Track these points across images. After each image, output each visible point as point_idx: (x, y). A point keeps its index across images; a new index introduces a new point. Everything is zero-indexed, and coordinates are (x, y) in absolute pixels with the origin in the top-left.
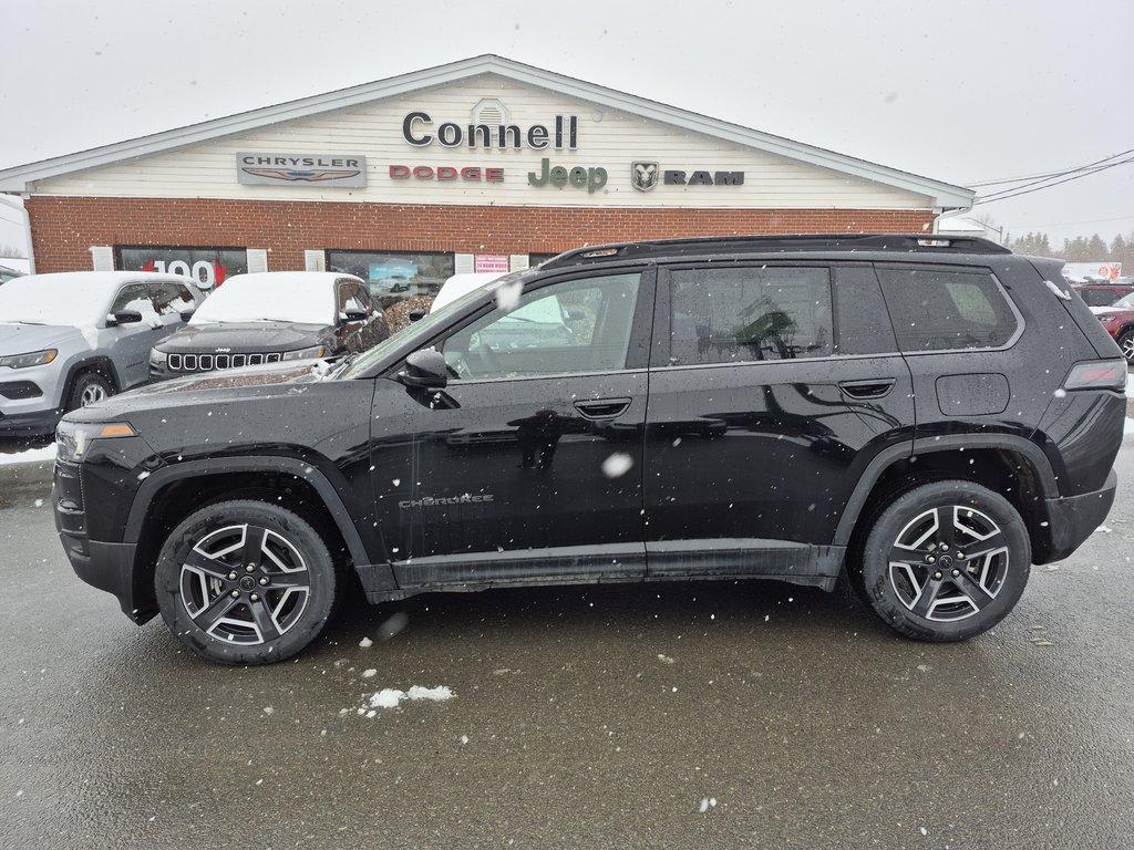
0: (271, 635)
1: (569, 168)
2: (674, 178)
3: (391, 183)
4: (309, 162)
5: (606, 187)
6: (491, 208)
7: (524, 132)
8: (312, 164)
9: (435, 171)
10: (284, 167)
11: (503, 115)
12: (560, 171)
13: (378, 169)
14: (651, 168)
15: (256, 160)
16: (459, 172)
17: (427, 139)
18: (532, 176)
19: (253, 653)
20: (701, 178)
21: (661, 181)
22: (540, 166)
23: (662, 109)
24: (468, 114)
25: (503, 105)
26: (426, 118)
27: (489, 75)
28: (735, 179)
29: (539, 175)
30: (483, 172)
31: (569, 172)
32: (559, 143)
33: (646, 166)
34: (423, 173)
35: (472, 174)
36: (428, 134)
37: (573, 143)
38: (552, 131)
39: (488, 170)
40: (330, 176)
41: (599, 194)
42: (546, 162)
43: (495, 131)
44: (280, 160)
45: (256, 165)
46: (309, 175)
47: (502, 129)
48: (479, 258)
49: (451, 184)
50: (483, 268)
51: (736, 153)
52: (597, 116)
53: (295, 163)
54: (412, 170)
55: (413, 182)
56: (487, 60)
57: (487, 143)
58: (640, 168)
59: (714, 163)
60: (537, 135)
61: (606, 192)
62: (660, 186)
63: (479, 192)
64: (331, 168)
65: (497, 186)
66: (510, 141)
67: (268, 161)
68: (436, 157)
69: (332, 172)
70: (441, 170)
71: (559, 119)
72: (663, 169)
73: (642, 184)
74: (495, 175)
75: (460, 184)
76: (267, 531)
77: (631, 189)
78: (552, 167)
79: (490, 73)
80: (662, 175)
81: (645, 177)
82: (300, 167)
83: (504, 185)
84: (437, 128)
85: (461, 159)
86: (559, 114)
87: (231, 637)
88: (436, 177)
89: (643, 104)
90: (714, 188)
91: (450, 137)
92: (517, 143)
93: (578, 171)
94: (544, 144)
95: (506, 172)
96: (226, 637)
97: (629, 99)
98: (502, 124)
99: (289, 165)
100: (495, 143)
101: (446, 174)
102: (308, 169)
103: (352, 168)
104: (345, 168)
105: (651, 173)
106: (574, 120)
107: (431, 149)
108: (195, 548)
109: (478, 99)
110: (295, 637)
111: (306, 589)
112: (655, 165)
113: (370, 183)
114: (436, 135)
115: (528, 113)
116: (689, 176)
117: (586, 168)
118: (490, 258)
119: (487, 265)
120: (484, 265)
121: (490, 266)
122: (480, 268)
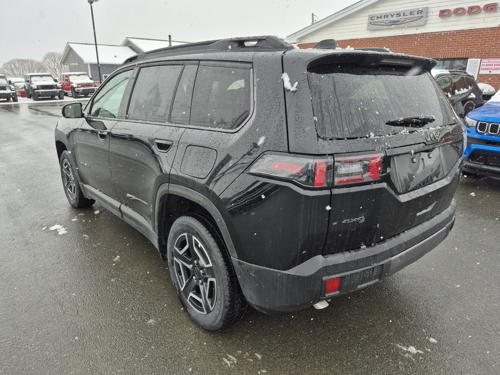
3: (439, 20)
4: (398, 15)
8: (400, 15)
9: (467, 9)
10: (387, 19)
13: (435, 13)
15: (376, 18)
16: (482, 8)
34: (459, 12)
35: (490, 8)
40: (407, 21)
44: (386, 16)
45: (376, 20)
46: (398, 21)
48: (485, 61)
49: (476, 16)
50: (485, 67)
53: (392, 16)
54: (452, 11)
55: (453, 18)
63: (494, 18)
64: (409, 16)
67: (381, 18)
69: (409, 18)
70: (470, 8)
75: (483, 15)
82: (395, 18)
88: (467, 13)
99: (390, 18)
101: (473, 10)
102: (397, 19)
103: (420, 15)
104: (416, 15)
113: (429, 22)
118: (491, 60)
119: (488, 65)
120: (486, 65)
121: (490, 65)
122: (483, 67)
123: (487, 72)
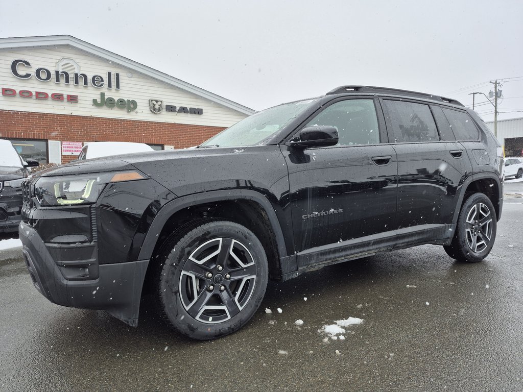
0: (235, 312)
1: (116, 99)
2: (171, 109)
5: (136, 110)
6: (71, 116)
7: (90, 78)
9: (34, 94)
11: (76, 68)
12: (111, 100)
14: (159, 103)
16: (50, 95)
17: (28, 75)
18: (95, 101)
19: (226, 327)
20: (183, 110)
21: (164, 110)
22: (99, 96)
23: (163, 75)
24: (54, 65)
25: (76, 63)
26: (27, 64)
27: (68, 46)
28: (198, 112)
29: (99, 101)
30: (65, 97)
31: (116, 101)
32: (110, 85)
33: (157, 101)
34: (25, 94)
35: (58, 97)
36: (29, 73)
37: (118, 86)
38: (106, 79)
39: (68, 96)
41: (133, 113)
42: (103, 95)
43: (71, 76)
47: (76, 75)
48: (65, 144)
49: (44, 102)
50: (66, 149)
51: (198, 100)
52: (130, 75)
54: (18, 92)
55: (18, 99)
56: (67, 38)
57: (67, 81)
58: (155, 102)
59: (189, 103)
60: (98, 81)
61: (137, 112)
62: (164, 112)
63: (63, 107)
65: (73, 104)
66: (81, 82)
68: (34, 86)
70: (37, 93)
71: (109, 74)
72: (165, 104)
73: (154, 110)
74: (73, 99)
75: (50, 102)
76: (234, 241)
77: (150, 112)
78: (106, 97)
79: (68, 45)
80: (164, 107)
81: (157, 107)
83: (78, 105)
84: (35, 70)
85: (51, 88)
86: (110, 72)
87: (211, 319)
88: (34, 97)
89: (154, 72)
90: (189, 115)
91: (44, 76)
92: (86, 83)
93: (121, 101)
94: (102, 85)
95: (79, 98)
96: (208, 320)
97: (147, 69)
98: (76, 72)
100: (72, 82)
101: (41, 96)
105: (160, 105)
106: (117, 75)
107: (31, 81)
108: (190, 258)
109: (60, 58)
110: (249, 311)
111: (254, 277)
112: (161, 102)
114: (33, 74)
115: (91, 69)
116: (178, 109)
117: (126, 100)
118: (71, 143)
119: (69, 147)
120: (67, 147)
121: (71, 147)
122: (65, 149)
123: (69, 154)
